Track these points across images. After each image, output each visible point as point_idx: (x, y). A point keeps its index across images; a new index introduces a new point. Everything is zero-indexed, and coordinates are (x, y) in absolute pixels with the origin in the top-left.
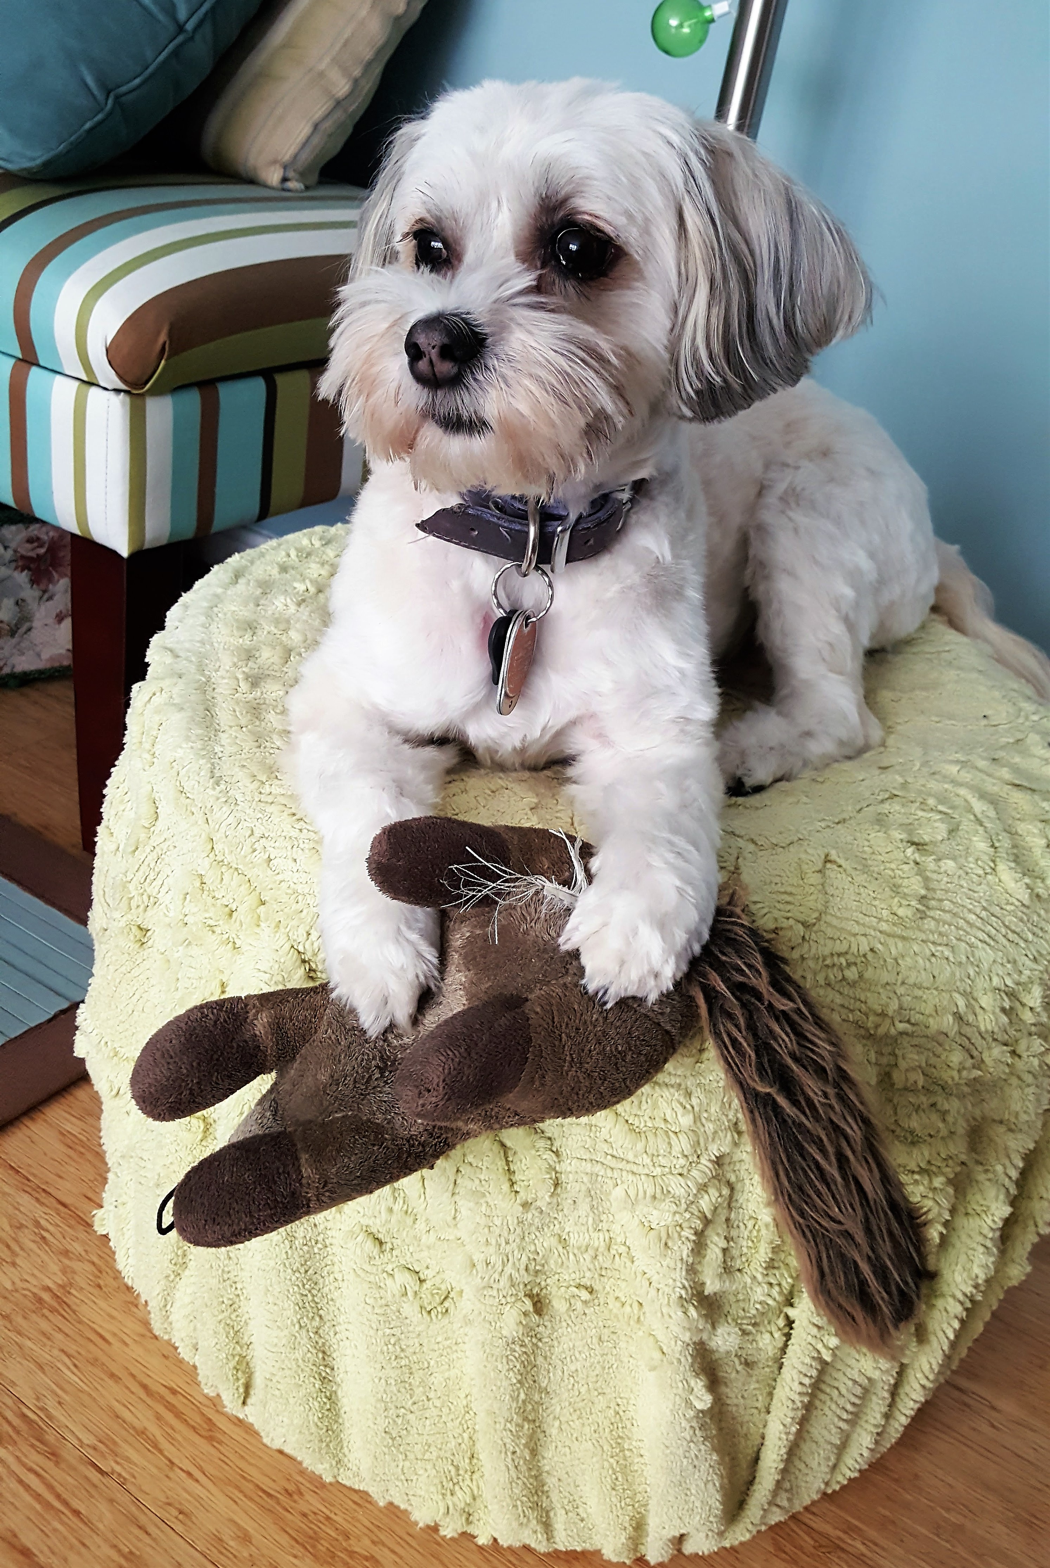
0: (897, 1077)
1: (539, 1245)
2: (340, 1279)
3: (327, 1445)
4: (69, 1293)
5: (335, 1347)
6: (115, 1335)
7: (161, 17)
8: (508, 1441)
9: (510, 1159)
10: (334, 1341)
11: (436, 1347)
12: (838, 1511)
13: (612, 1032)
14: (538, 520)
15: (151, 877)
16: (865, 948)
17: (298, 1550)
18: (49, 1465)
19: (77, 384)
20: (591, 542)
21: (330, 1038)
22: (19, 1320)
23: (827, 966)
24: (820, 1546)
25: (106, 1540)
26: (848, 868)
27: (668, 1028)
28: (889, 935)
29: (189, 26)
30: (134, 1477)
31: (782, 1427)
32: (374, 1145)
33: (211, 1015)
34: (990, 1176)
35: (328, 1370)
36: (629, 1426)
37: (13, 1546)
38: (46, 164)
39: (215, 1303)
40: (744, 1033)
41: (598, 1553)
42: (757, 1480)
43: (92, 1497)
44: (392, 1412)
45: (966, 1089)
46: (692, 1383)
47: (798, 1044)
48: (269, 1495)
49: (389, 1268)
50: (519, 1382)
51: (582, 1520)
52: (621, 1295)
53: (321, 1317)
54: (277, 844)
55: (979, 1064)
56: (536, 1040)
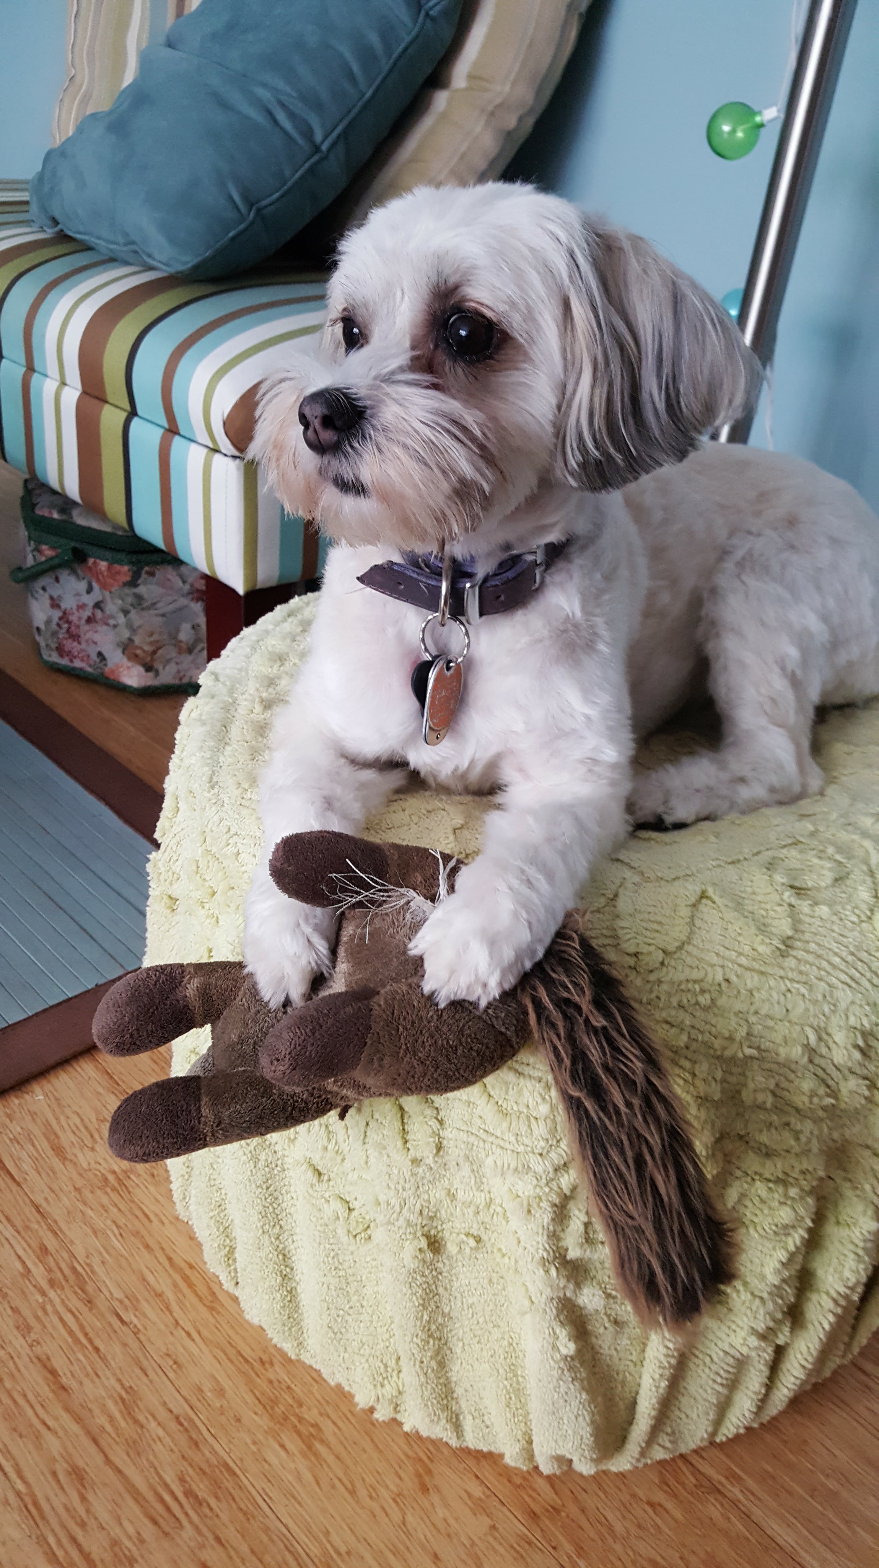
0: (747, 1096)
1: (432, 1196)
2: (295, 1197)
3: (290, 1329)
4: (129, 1177)
5: (294, 1252)
6: (156, 1215)
7: (300, 141)
8: (415, 1351)
9: (405, 1121)
10: (292, 1247)
11: (366, 1265)
12: (724, 1459)
13: (445, 1029)
14: (450, 577)
15: (175, 858)
16: (719, 978)
17: (259, 1409)
18: (84, 1309)
19: (205, 450)
20: (502, 598)
21: (243, 1005)
22: (87, 1193)
23: (682, 991)
24: (702, 1486)
25: (114, 1374)
26: (720, 904)
27: (503, 1030)
28: (747, 969)
29: (324, 147)
30: (146, 1329)
31: (651, 1380)
32: (263, 1097)
33: (153, 977)
34: (858, 1192)
35: (288, 1270)
36: (521, 1356)
37: (45, 1367)
38: (196, 268)
39: (206, 1203)
40: (563, 1040)
41: (502, 1456)
42: (635, 1421)
43: (111, 1338)
44: (333, 1311)
45: (821, 1113)
46: (558, 1331)
47: (612, 1057)
48: (247, 1361)
49: (327, 1195)
50: (423, 1305)
51: (487, 1427)
52: (503, 1247)
53: (281, 1226)
54: (245, 841)
55: (834, 1094)
56: (375, 1028)
